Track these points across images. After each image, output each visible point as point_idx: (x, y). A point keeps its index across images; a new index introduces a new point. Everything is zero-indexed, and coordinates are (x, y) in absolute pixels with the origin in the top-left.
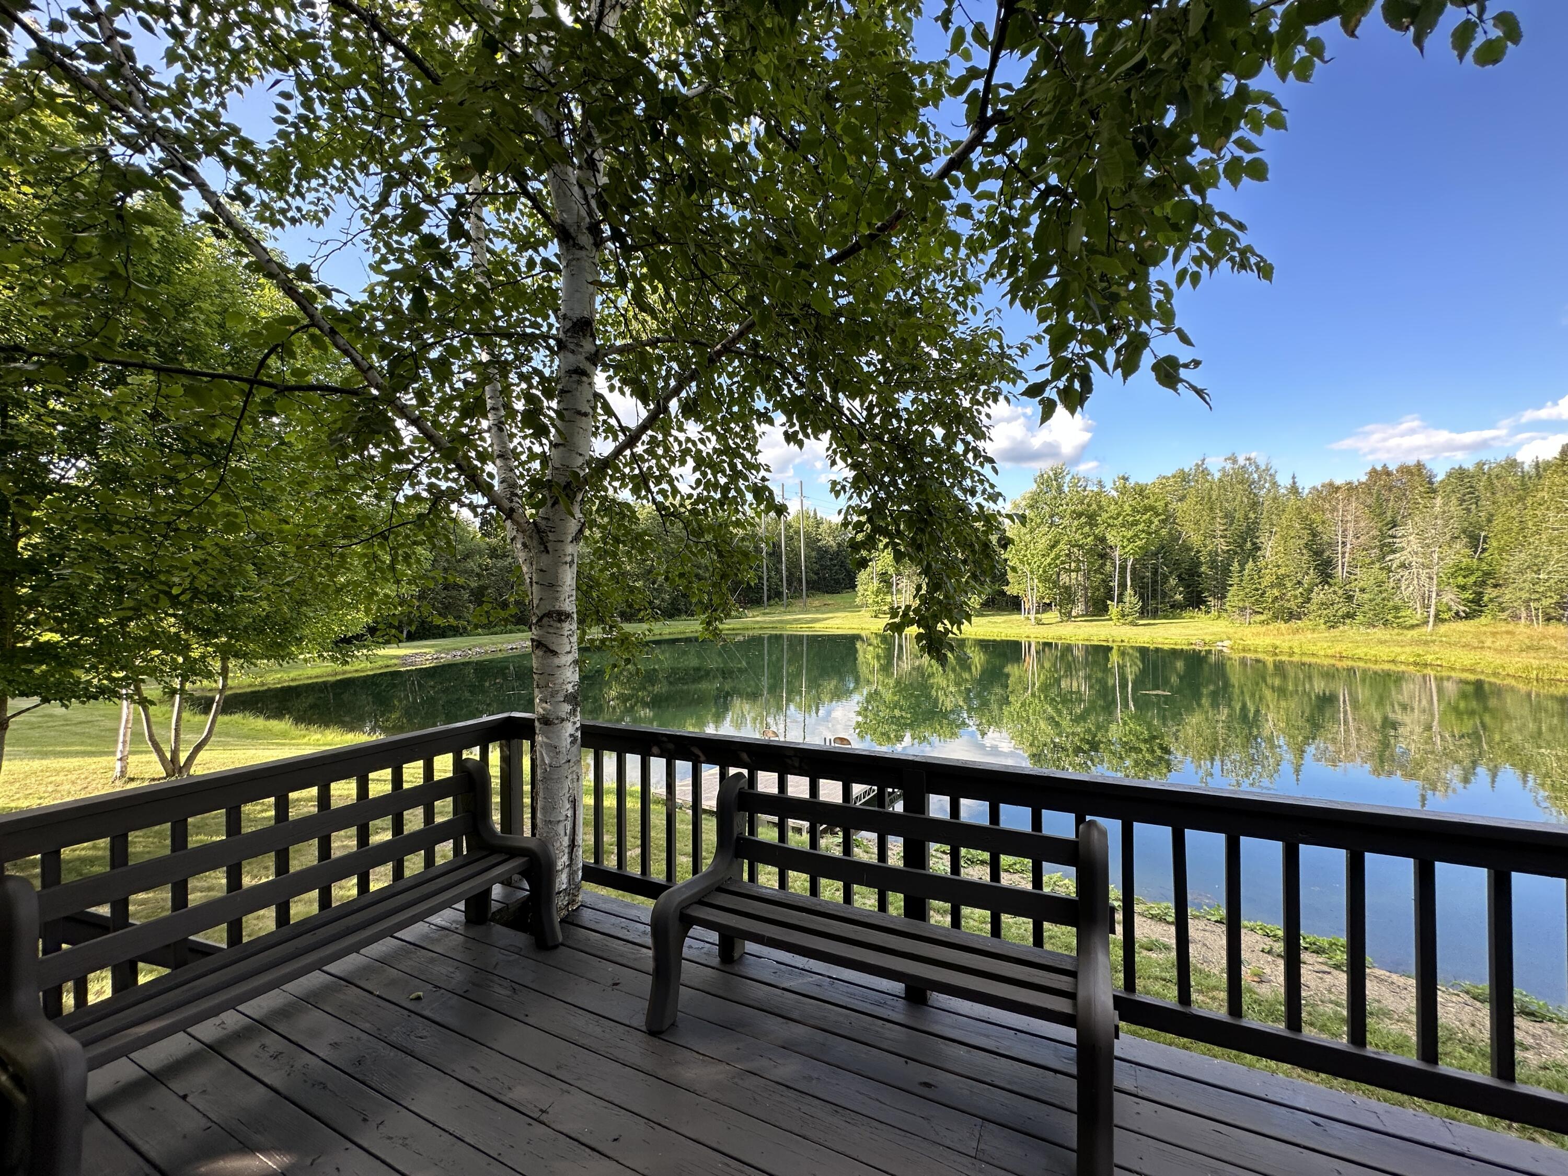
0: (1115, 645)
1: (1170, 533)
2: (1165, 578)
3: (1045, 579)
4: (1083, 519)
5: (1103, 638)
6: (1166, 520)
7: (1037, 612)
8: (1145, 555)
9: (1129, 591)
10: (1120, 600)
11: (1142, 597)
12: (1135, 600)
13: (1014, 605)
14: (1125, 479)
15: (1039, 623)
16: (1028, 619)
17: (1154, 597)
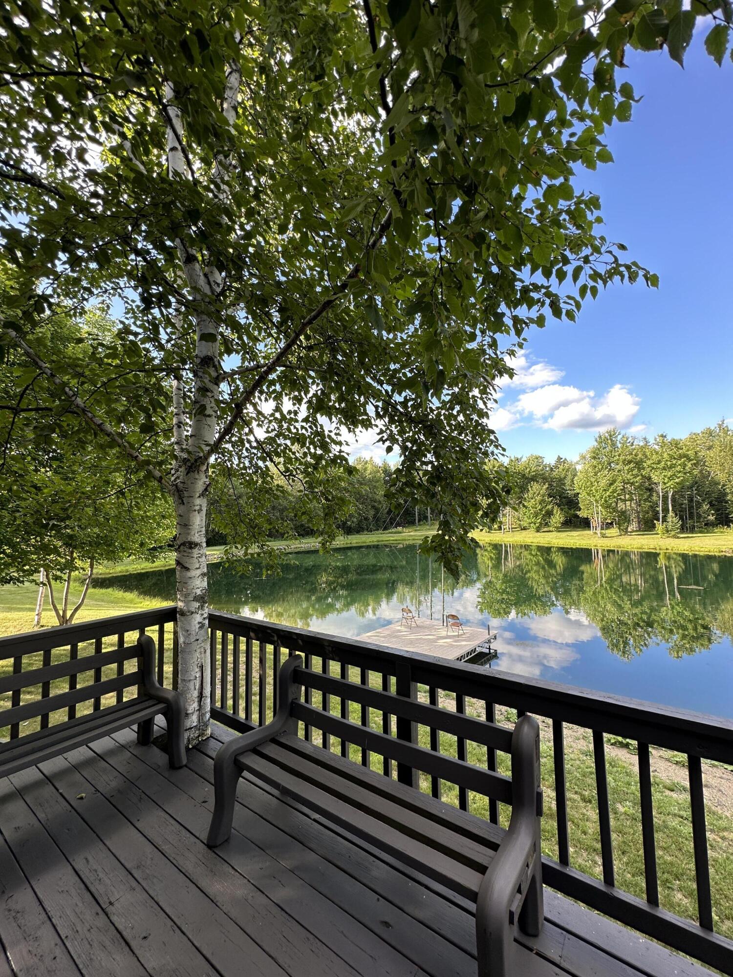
0: (661, 552)
1: (701, 471)
2: (699, 505)
3: (607, 506)
4: (632, 465)
5: (652, 547)
6: (697, 463)
7: (602, 529)
8: (681, 490)
9: (671, 514)
10: (664, 520)
11: (681, 518)
12: (675, 520)
13: (585, 524)
14: (663, 436)
15: (604, 536)
16: (596, 533)
17: (691, 517)
